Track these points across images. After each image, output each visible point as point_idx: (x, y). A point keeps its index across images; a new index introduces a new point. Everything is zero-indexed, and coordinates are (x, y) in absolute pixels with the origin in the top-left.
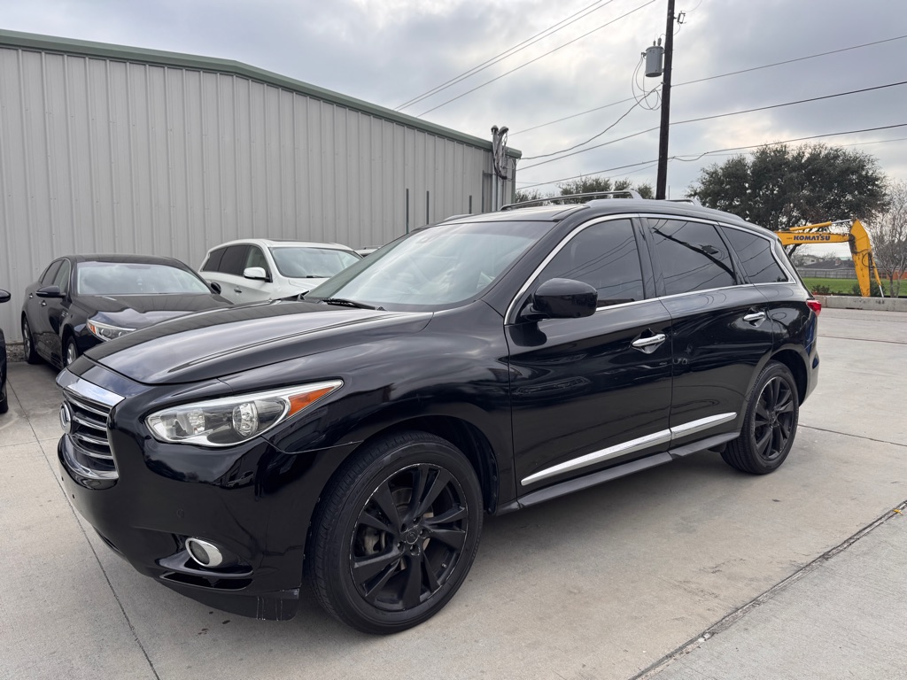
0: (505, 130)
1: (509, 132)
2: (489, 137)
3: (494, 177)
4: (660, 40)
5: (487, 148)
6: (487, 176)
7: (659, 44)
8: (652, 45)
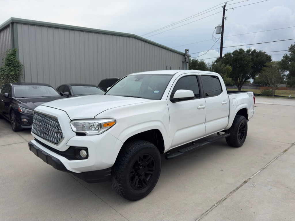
0: (188, 50)
1: (189, 51)
2: (184, 52)
3: (185, 62)
4: (220, 24)
5: (184, 55)
6: (183, 62)
7: (220, 25)
8: (218, 26)
